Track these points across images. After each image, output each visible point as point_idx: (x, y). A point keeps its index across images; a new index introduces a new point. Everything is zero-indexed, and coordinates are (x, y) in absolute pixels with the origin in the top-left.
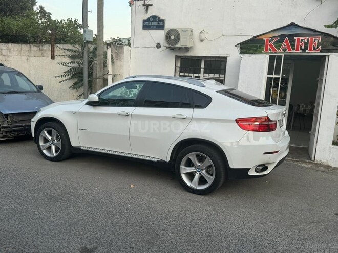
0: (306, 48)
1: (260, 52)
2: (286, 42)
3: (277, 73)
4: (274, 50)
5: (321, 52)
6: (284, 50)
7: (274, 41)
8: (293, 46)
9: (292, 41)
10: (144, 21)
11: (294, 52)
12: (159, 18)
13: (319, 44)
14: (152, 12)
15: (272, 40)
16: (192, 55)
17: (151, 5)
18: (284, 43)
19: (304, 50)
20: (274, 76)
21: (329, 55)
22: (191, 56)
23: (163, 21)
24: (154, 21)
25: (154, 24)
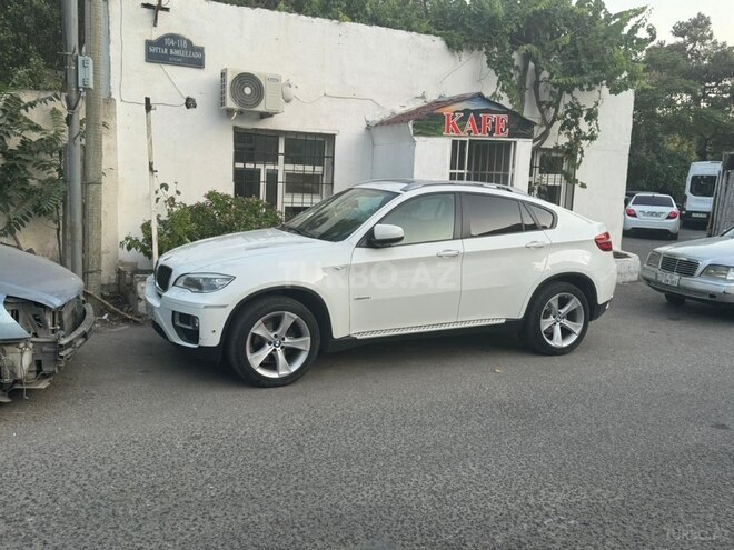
0: (493, 131)
1: (440, 135)
2: (471, 121)
3: (461, 168)
4: (457, 132)
5: (509, 137)
6: (470, 132)
7: (456, 119)
8: (479, 126)
9: (478, 120)
10: (149, 44)
11: (480, 137)
12: (189, 42)
13: (507, 126)
14: (168, 25)
15: (454, 117)
16: (269, 127)
17: (167, 10)
18: (469, 123)
19: (491, 134)
20: (457, 171)
21: (515, 142)
22: (267, 130)
23: (201, 50)
24: (176, 47)
25: (177, 52)
